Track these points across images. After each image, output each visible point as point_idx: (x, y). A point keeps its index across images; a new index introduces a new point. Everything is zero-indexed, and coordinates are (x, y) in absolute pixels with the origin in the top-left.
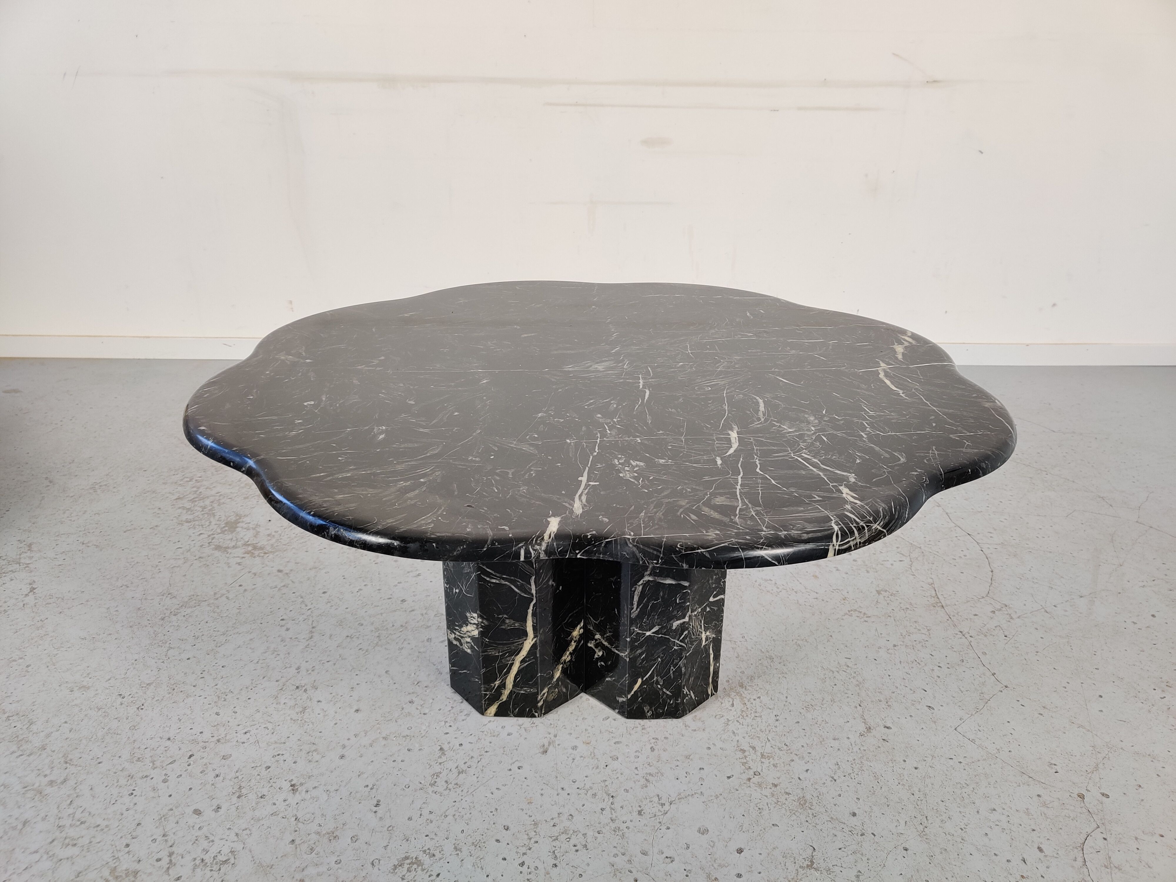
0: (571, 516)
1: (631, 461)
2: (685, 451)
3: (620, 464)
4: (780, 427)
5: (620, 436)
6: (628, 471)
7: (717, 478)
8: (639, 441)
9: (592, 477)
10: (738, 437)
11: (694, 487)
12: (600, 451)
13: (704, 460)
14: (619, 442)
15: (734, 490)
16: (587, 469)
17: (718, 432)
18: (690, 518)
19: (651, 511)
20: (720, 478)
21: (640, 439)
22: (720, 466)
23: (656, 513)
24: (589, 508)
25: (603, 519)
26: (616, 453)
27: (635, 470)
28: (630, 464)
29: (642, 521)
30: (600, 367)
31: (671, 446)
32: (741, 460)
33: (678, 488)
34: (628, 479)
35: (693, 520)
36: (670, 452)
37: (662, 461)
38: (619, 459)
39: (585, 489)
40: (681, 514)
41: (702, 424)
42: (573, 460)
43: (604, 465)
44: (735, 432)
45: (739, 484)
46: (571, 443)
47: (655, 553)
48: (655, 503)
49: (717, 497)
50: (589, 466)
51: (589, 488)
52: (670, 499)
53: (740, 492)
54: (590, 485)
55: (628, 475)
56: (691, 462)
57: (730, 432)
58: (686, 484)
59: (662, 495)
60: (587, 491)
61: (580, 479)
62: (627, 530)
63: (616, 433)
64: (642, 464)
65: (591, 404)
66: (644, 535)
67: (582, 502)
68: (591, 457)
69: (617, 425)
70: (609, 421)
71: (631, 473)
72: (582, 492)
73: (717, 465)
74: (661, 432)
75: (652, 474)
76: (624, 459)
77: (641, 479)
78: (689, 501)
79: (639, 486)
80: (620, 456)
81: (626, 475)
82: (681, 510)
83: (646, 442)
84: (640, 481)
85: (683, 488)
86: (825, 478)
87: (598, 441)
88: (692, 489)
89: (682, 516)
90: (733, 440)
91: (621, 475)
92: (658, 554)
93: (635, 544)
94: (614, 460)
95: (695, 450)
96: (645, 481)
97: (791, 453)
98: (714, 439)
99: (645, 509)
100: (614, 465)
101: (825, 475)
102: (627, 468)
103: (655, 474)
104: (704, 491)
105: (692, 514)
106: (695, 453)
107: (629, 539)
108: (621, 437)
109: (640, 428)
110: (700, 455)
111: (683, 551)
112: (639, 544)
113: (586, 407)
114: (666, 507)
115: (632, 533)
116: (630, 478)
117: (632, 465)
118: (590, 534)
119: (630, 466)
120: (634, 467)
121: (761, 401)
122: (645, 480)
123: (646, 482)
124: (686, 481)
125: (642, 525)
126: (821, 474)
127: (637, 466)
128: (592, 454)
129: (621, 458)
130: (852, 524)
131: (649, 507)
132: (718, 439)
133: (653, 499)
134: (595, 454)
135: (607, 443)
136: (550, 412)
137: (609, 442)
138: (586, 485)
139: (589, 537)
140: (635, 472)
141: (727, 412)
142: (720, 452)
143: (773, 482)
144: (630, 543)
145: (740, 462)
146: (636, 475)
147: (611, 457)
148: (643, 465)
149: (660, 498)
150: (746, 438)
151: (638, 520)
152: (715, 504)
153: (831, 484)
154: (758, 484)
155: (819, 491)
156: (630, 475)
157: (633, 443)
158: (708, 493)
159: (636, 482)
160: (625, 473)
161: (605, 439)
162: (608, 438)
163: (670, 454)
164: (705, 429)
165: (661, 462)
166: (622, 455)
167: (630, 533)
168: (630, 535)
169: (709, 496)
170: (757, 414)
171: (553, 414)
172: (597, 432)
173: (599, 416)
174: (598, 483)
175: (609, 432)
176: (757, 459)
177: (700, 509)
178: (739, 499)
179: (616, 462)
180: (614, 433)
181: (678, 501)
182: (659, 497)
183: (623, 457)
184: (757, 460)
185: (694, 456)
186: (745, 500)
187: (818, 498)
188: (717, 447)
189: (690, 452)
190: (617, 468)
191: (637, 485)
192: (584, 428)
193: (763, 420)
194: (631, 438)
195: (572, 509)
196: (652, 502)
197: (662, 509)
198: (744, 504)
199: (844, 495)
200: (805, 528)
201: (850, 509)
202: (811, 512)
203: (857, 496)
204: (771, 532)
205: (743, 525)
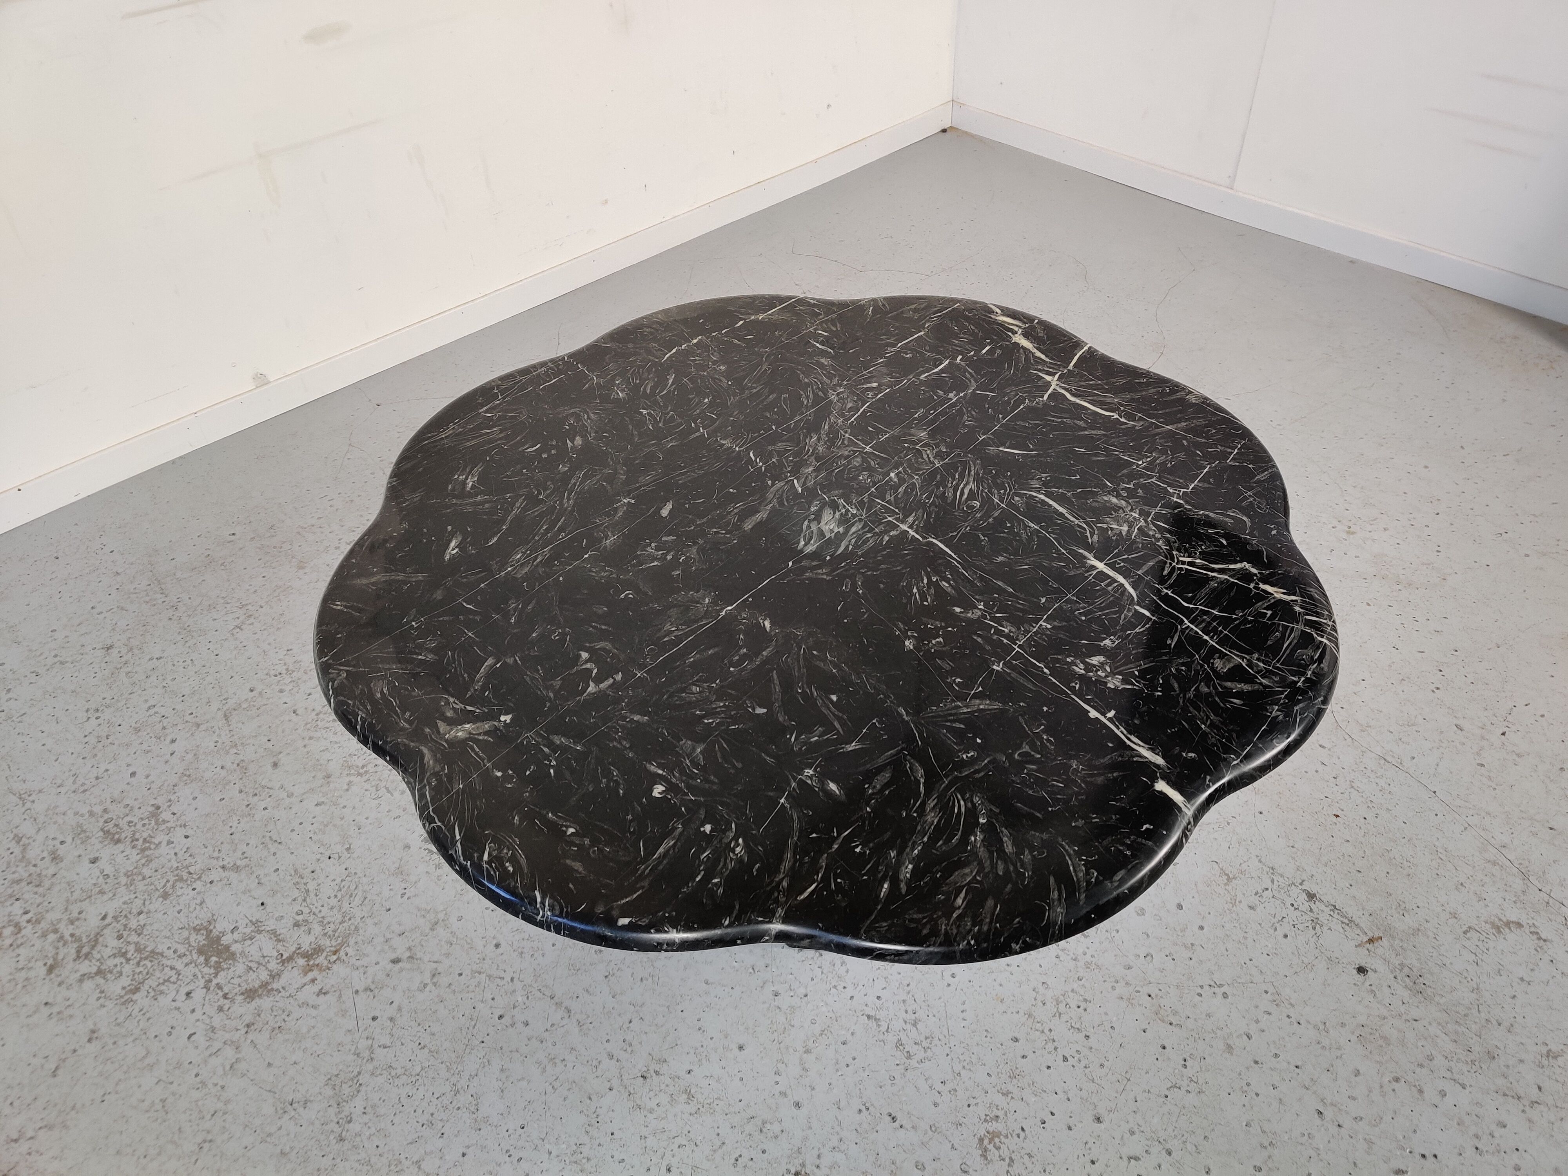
10: (1105, 565)
18: (1234, 703)
20: (1178, 634)
22: (1155, 618)
25: (1190, 755)
32: (1154, 597)
40: (1224, 704)
44: (1093, 559)
57: (1090, 562)
73: (1149, 617)
82: (1216, 699)
86: (1236, 581)
89: (1227, 705)
97: (1171, 563)
101: (1231, 576)
105: (1230, 697)
121: (1043, 497)
126: (1227, 577)
141: (1043, 532)
143: (1215, 612)
152: (1225, 674)
153: (1251, 586)
154: (1210, 622)
155: (1256, 602)
177: (1225, 687)
184: (1165, 590)
187: (1269, 612)
193: (1085, 526)
198: (1243, 658)
199: (1276, 595)
200: (1312, 657)
201: (1303, 610)
202: (1288, 633)
203: (1285, 591)
204: (1303, 679)
205: (1278, 685)
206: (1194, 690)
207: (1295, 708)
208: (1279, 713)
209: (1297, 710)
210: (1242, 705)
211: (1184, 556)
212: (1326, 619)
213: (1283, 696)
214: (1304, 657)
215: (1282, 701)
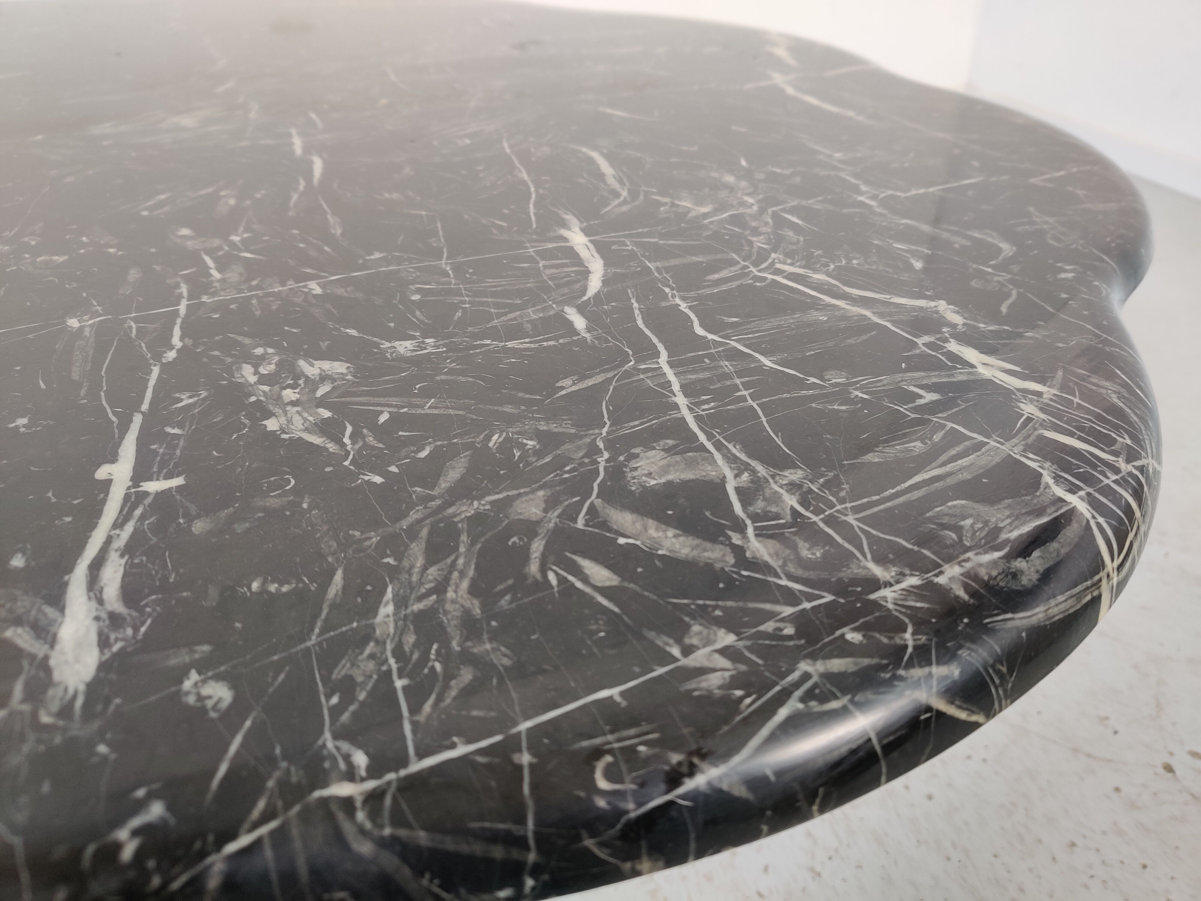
0: (35, 715)
1: (302, 363)
2: (464, 302)
3: (263, 380)
4: (673, 205)
5: (254, 283)
6: (294, 403)
7: (599, 379)
8: (318, 290)
9: (155, 452)
10: (590, 241)
11: (543, 427)
12: (189, 342)
13: (532, 322)
14: (254, 301)
15: (674, 414)
16: (138, 420)
17: (534, 237)
18: (585, 580)
19: (421, 583)
20: (610, 375)
21: (319, 284)
22: (587, 336)
23: (440, 589)
24: (136, 629)
25: (206, 691)
26: (247, 341)
27: (319, 393)
28: (298, 375)
29: (395, 654)
30: (187, 121)
31: (418, 291)
32: (636, 305)
33: (491, 444)
34: (300, 439)
35: (596, 588)
36: (421, 312)
37: (405, 347)
38: (257, 362)
39: (118, 524)
40: (543, 570)
41: (484, 221)
42: (83, 392)
43: (204, 394)
44: (576, 229)
45: (676, 387)
46: (81, 329)
47: (498, 852)
48: (424, 532)
49: (636, 456)
50: (145, 407)
51: (138, 512)
52: (479, 498)
53: (698, 419)
54: (146, 494)
55: (298, 421)
56: (494, 334)
57: (564, 232)
58: (510, 420)
59: (443, 485)
60: (129, 528)
61: (102, 473)
62: (330, 744)
63: (241, 274)
64: (339, 367)
65: (161, 204)
66: (421, 755)
67: (101, 602)
68: (156, 371)
69: (240, 251)
70: (216, 242)
71: (305, 409)
72: (109, 541)
73: (576, 333)
74: (377, 255)
75: (382, 400)
76: (276, 359)
77: (349, 429)
78: (549, 492)
79: (346, 463)
80: (259, 351)
81: (290, 421)
82: (537, 547)
83: (341, 291)
84: (347, 440)
85: (507, 439)
86: (888, 325)
87: (182, 308)
88: (539, 435)
89: (552, 577)
90: (584, 254)
91: (272, 424)
92: (515, 854)
93: (387, 831)
94: (240, 369)
95: (494, 295)
96: (363, 437)
97: (747, 267)
98: (532, 256)
99: (394, 572)
100: (243, 390)
101: (881, 315)
102: (289, 394)
103: (394, 401)
104: (581, 437)
105: (585, 556)
106: (497, 306)
107: (348, 803)
108: (258, 287)
109: (313, 253)
110: (513, 308)
111: (631, 806)
112: (409, 826)
113: (145, 213)
114: (473, 543)
115: (361, 759)
116: (307, 430)
117: (307, 377)
118: (135, 833)
119: (301, 382)
120: (312, 384)
121: (595, 155)
122: (365, 431)
123: (370, 440)
124: (508, 409)
125: (399, 684)
126: (868, 313)
127: (324, 378)
128: (158, 357)
129: (263, 358)
130: (1108, 478)
131: (406, 563)
132: (544, 254)
133: (414, 515)
134: (171, 355)
135: (214, 311)
136: (26, 239)
137: (222, 307)
138: (127, 497)
139: (127, 853)
140: (322, 403)
141: (531, 185)
142: (566, 290)
143: (767, 362)
144: (362, 832)
145: (637, 312)
146: (326, 414)
147: (229, 360)
148: (343, 370)
149: (438, 502)
150: (614, 243)
151: (372, 656)
152: (646, 491)
153: (920, 341)
154: (727, 376)
155: (906, 371)
156: (305, 420)
157: (299, 300)
158: (601, 445)
159: (332, 447)
160: (285, 413)
161: (205, 299)
162: (214, 294)
163: (421, 317)
164: (495, 231)
165: (401, 350)
166: (266, 345)
167: (347, 758)
168: (351, 775)
169: (606, 455)
170: (605, 182)
171: (33, 243)
172: (179, 280)
173: (185, 232)
174: (178, 481)
175: (217, 275)
176: (673, 296)
177: (605, 525)
178: (709, 446)
179: (248, 374)
180: (234, 275)
181: (508, 502)
182: (433, 498)
183: (270, 350)
184: (678, 301)
185: (499, 316)
186: (730, 446)
187: (930, 397)
188: (552, 278)
189: (482, 304)
190: (253, 399)
191: (336, 460)
192: (134, 274)
193: (624, 193)
194: (291, 284)
195: (46, 658)
196: (412, 533)
197: (461, 561)
198: (740, 468)
199: (981, 370)
200: (997, 531)
201: (1043, 416)
202: (953, 452)
203: (1018, 369)
204: (914, 581)
205: (799, 572)
206: (492, 503)
207: (804, 666)
208: (723, 662)
209: (806, 676)
210: (603, 591)
211: (784, 263)
212: (1116, 454)
213: (788, 611)
214: (968, 522)
215: (769, 626)
